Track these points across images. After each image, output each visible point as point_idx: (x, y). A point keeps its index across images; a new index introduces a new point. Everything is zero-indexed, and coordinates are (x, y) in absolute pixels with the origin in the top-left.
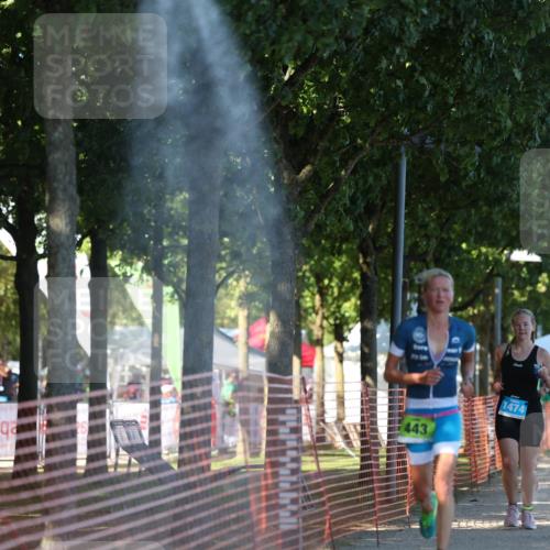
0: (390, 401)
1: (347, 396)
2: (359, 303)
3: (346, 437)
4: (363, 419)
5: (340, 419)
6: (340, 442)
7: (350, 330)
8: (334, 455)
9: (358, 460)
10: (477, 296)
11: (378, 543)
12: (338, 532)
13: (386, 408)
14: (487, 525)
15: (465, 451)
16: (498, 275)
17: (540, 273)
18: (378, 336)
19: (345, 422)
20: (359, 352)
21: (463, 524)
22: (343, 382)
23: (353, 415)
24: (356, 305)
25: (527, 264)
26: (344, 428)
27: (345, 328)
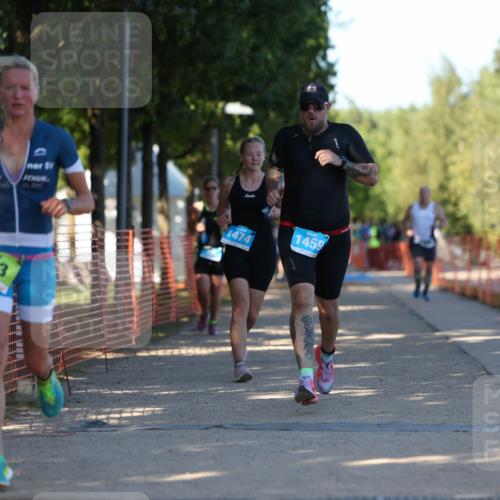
0: (118, 241)
1: (77, 237)
2: (88, 152)
5: (72, 259)
10: (195, 145)
11: (107, 369)
12: (71, 360)
13: (114, 248)
14: (204, 351)
15: (187, 285)
16: (214, 126)
17: (252, 124)
18: (105, 183)
19: (76, 261)
21: (184, 351)
22: (74, 225)
23: (85, 254)
25: (241, 116)
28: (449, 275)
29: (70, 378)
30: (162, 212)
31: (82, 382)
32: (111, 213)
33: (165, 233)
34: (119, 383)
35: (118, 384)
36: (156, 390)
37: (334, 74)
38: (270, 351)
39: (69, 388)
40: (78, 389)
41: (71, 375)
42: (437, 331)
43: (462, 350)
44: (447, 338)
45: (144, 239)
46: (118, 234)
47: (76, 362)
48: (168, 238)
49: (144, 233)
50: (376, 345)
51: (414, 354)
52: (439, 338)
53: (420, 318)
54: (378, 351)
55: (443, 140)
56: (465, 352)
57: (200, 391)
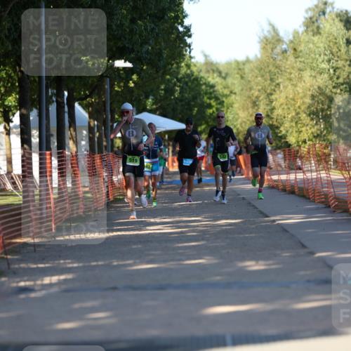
0: (40, 159)
1: (13, 157)
2: (18, 96)
3: (14, 183)
4: (23, 171)
5: (9, 173)
6: (9, 186)
7: (13, 115)
8: (6, 195)
9: (21, 197)
10: (94, 90)
11: (35, 251)
12: (8, 244)
13: (38, 164)
16: (107, 76)
17: (133, 74)
18: (31, 118)
19: (12, 174)
20: (19, 129)
22: (10, 149)
23: (17, 169)
24: (16, 98)
25: (124, 69)
26: (12, 178)
27: (11, 113)
28: (275, 177)
29: (9, 257)
30: (72, 138)
31: (17, 260)
32: (35, 140)
33: (74, 153)
34: (44, 259)
35: (42, 260)
36: (69, 263)
37: (190, 36)
38: (149, 234)
39: (8, 264)
40: (15, 264)
41: (9, 255)
42: (267, 217)
43: (284, 229)
44: (274, 221)
45: (59, 157)
46: (40, 155)
47: (14, 245)
48: (76, 156)
49: (58, 153)
50: (224, 228)
51: (251, 233)
52: (268, 221)
53: (255, 208)
54: (226, 232)
55: (269, 82)
56: (287, 231)
57: (100, 263)
